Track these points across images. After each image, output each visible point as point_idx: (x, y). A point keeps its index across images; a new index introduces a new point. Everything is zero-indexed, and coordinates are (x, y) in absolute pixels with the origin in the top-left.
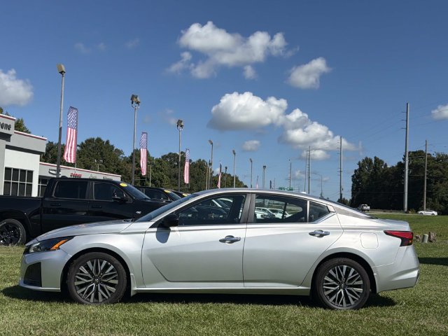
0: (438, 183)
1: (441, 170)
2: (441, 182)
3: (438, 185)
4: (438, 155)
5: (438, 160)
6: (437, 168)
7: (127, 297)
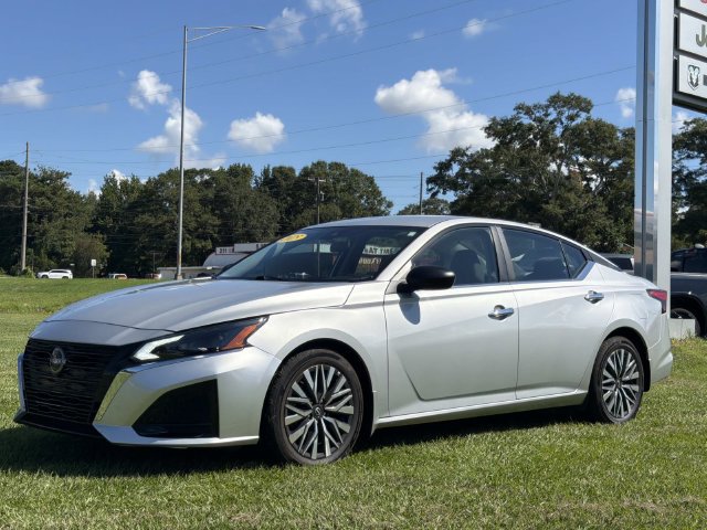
0: (45, 220)
1: (48, 198)
2: (50, 220)
3: (46, 224)
4: (44, 171)
5: (43, 180)
6: (42, 194)
7: (371, 438)
